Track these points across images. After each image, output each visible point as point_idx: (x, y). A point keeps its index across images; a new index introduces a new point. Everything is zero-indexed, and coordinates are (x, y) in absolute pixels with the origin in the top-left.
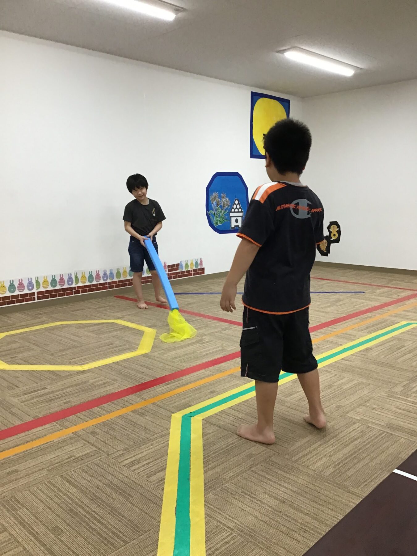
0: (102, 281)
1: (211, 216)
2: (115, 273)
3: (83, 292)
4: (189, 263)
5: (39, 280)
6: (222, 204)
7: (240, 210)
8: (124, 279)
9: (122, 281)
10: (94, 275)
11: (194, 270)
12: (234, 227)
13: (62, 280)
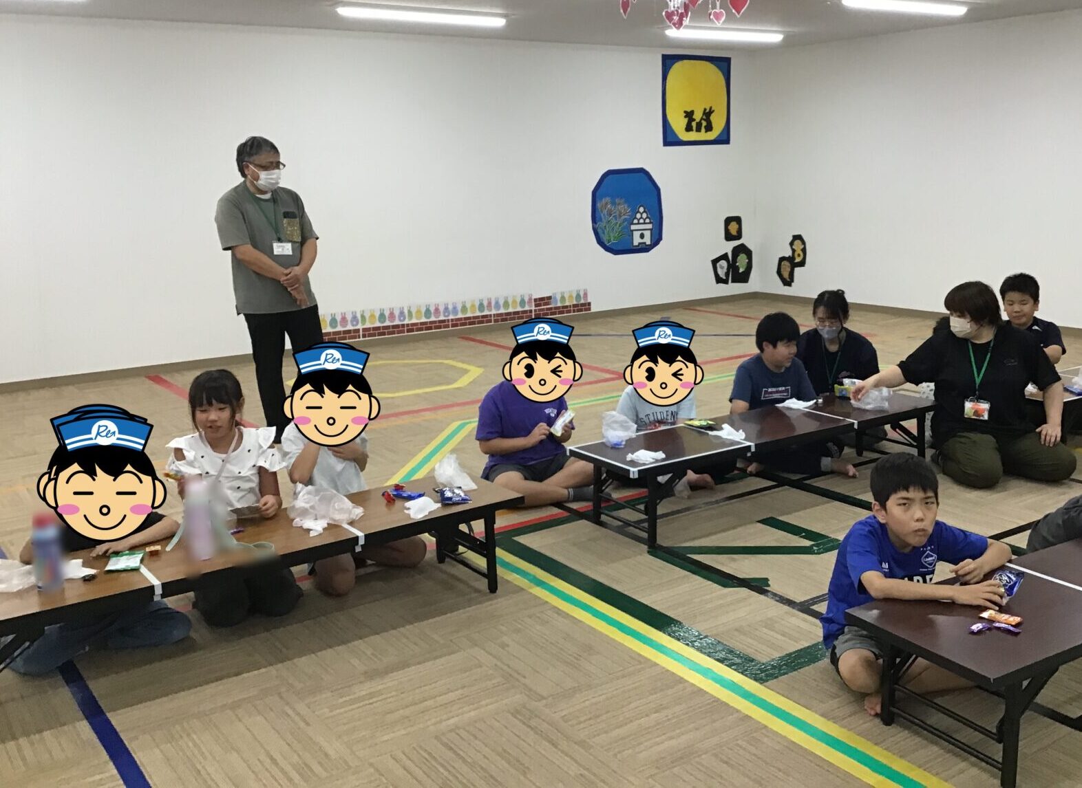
0: (442, 318)
1: (599, 231)
2: (459, 307)
3: (419, 330)
4: (566, 296)
5: (365, 314)
6: (617, 213)
7: (648, 221)
8: (472, 315)
9: (469, 318)
10: (432, 309)
11: (575, 306)
12: (637, 244)
13: (392, 315)
